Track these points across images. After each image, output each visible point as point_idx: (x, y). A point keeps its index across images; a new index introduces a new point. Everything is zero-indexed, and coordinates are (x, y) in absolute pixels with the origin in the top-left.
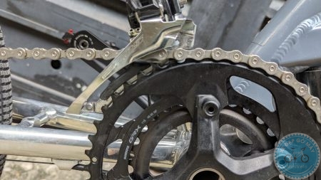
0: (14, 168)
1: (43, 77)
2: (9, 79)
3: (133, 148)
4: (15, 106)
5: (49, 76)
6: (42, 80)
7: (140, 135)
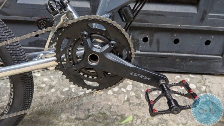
0: (38, 88)
1: (33, 43)
2: (23, 50)
3: (69, 56)
4: (28, 56)
5: (35, 41)
6: (33, 45)
7: (70, 51)
